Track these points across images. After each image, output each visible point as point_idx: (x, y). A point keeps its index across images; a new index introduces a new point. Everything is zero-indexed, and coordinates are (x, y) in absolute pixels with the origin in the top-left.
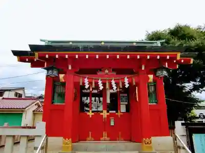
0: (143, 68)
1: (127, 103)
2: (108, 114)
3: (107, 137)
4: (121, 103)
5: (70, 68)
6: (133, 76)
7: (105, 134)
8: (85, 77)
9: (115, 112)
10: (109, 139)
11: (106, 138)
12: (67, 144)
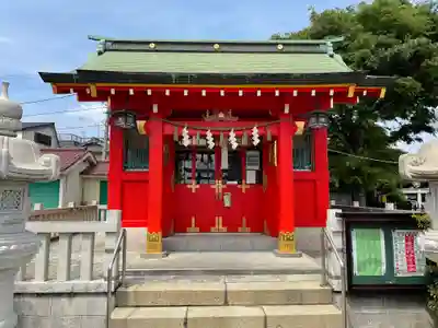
0: (287, 111)
1: (257, 168)
2: (225, 186)
3: (223, 225)
4: (248, 167)
5: (155, 109)
6: (266, 124)
7: (219, 221)
8: (183, 127)
9: (236, 182)
10: (225, 229)
11: (221, 227)
12: (154, 240)
